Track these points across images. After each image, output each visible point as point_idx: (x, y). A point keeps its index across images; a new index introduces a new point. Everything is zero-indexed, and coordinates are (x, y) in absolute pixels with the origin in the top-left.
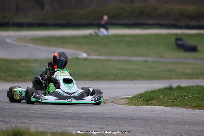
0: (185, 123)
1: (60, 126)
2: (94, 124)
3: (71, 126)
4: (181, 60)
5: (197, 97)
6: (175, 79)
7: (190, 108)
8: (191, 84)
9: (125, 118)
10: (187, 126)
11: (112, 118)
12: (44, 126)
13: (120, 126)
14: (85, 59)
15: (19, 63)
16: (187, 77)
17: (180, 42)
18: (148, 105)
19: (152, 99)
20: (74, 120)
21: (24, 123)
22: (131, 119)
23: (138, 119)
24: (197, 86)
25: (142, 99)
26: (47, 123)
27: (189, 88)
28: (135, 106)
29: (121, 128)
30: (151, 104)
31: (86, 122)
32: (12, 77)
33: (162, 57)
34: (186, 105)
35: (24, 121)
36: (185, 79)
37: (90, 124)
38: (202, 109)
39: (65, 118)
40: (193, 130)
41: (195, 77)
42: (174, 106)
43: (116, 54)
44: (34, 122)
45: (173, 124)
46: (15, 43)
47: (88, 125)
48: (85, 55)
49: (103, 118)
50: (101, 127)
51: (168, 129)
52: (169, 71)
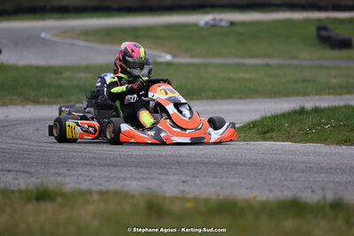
0: (321, 169)
1: (118, 179)
2: (174, 175)
3: (135, 179)
4: (324, 63)
5: (345, 125)
6: (313, 95)
7: (332, 144)
8: (336, 104)
9: (224, 163)
10: (323, 176)
11: (203, 163)
12: (91, 180)
13: (215, 177)
14: (169, 64)
15: (61, 73)
16: (332, 91)
17: (324, 33)
18: (264, 140)
19: (272, 130)
20: (141, 167)
21: (60, 174)
22: (235, 164)
23: (245, 164)
24: (346, 106)
25: (256, 129)
26: (96, 174)
27: (333, 110)
28: (243, 143)
29: (217, 180)
30: (271, 139)
31: (160, 171)
32: (48, 96)
33: (295, 58)
34: (326, 139)
35: (61, 172)
36: (329, 94)
37: (166, 175)
38: (352, 145)
39: (126, 165)
40: (333, 182)
41: (345, 91)
42: (307, 141)
43: (219, 55)
44: (75, 172)
45: (303, 171)
46: (55, 39)
47: (163, 177)
48: (168, 58)
49: (188, 163)
50: (184, 178)
51: (292, 180)
52: (304, 81)
